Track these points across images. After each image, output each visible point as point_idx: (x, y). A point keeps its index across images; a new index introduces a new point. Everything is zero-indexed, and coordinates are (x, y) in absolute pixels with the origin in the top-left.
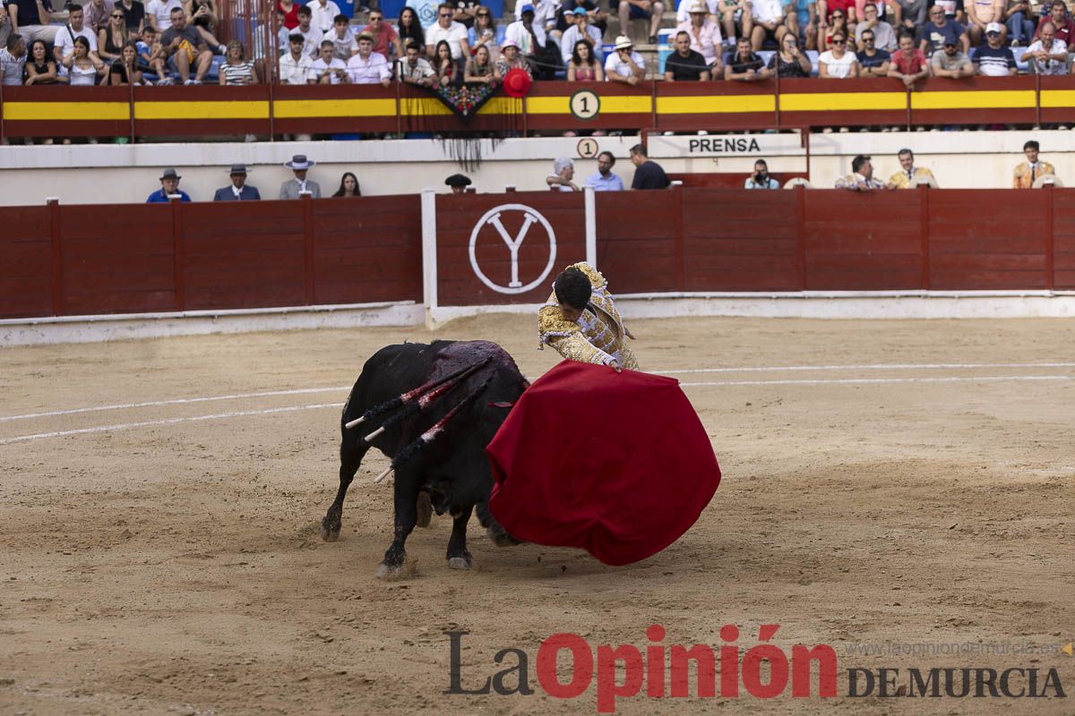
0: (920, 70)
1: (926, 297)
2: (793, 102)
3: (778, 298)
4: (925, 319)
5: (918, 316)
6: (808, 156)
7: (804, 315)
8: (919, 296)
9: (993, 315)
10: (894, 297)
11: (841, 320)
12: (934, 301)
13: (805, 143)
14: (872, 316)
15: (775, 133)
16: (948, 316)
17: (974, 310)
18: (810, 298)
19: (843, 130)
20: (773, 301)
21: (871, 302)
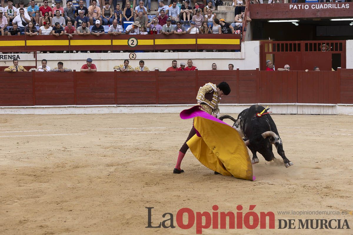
0: (73, 33)
1: (76, 107)
2: (31, 43)
3: (26, 108)
4: (75, 114)
5: (73, 114)
6: (36, 61)
7: (35, 114)
8: (74, 107)
9: (98, 113)
10: (65, 107)
11: (48, 115)
12: (78, 109)
13: (35, 56)
14: (58, 114)
15: (25, 53)
16: (83, 113)
17: (91, 111)
18: (37, 108)
19: (48, 52)
20: (25, 109)
21: (58, 109)
